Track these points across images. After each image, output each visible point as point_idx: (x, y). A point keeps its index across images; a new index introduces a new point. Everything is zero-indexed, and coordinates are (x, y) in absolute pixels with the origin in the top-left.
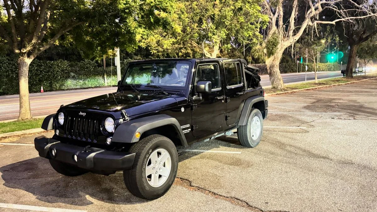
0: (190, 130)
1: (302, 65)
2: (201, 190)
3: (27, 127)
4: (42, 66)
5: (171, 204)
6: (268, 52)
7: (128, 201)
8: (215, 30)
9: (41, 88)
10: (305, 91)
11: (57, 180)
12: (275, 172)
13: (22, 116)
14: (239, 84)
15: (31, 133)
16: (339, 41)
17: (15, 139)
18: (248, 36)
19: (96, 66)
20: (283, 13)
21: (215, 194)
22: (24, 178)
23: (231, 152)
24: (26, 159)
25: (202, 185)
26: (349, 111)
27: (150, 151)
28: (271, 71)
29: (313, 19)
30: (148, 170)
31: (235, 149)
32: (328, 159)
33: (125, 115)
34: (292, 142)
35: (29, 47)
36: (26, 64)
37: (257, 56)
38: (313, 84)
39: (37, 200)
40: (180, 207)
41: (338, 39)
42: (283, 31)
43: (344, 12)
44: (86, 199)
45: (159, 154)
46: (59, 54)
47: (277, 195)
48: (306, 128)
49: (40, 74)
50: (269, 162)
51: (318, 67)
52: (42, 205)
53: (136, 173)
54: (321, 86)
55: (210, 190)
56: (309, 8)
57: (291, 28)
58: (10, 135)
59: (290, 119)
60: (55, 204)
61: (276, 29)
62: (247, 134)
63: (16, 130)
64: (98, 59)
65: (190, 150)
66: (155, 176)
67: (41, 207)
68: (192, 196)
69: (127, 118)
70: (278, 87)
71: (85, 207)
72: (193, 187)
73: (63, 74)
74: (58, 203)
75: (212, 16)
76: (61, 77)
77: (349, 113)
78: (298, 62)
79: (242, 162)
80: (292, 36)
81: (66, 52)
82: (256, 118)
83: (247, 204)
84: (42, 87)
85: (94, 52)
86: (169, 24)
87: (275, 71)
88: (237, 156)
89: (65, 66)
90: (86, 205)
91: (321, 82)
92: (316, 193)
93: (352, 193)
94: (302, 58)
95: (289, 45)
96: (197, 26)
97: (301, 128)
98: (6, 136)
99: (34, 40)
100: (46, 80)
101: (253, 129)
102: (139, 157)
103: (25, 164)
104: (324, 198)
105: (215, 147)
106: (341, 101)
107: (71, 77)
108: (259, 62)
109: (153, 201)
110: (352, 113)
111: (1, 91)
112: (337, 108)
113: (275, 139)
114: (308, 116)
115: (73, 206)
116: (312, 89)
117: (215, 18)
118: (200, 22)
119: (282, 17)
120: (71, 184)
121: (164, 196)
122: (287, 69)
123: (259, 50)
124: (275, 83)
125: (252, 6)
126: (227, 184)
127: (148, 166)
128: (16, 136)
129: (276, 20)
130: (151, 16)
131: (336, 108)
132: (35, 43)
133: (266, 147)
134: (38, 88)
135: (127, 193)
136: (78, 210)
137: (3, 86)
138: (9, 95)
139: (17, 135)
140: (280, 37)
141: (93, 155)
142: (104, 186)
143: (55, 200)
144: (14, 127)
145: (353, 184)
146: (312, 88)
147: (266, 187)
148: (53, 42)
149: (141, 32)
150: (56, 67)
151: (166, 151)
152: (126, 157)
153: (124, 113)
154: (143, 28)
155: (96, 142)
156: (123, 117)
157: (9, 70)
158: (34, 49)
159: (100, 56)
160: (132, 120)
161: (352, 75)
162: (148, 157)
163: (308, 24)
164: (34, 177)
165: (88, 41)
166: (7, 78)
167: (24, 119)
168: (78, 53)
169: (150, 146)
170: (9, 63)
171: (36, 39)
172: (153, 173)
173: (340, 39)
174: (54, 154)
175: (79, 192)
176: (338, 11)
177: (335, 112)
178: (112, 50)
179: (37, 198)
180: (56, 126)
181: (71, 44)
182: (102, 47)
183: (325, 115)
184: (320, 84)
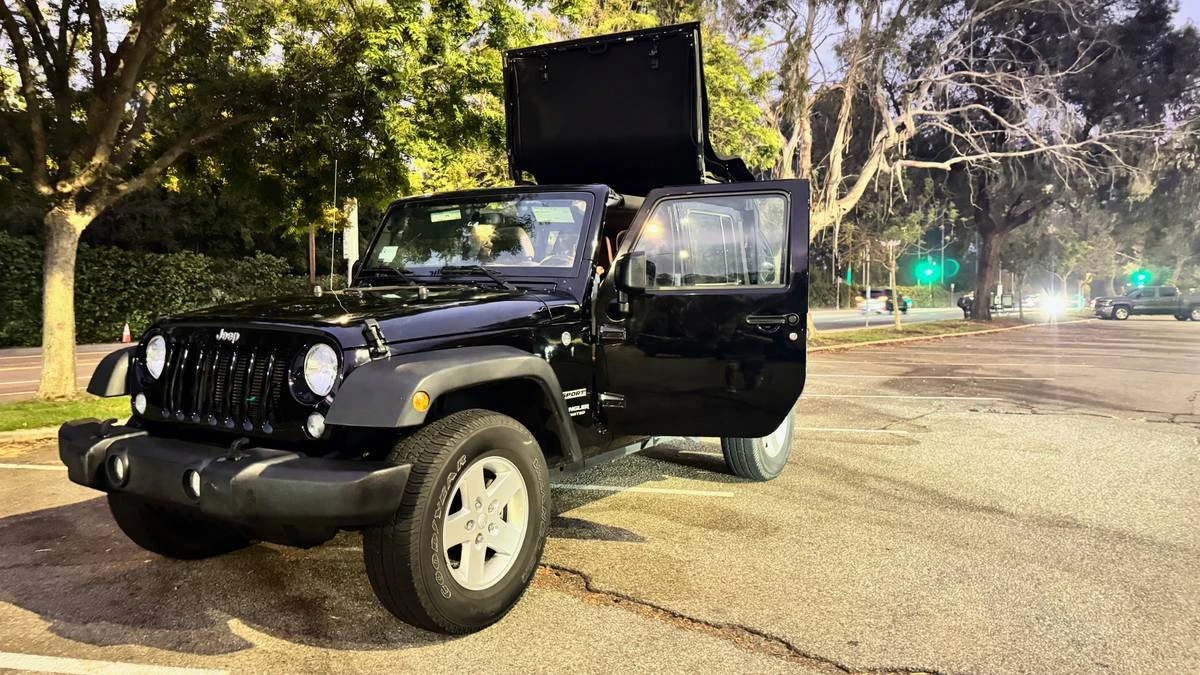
0: (587, 406)
1: (850, 290)
2: (625, 602)
3: (60, 418)
4: (129, 266)
5: (527, 648)
7: (376, 638)
9: (123, 330)
10: (873, 348)
11: (135, 571)
12: (853, 550)
13: (48, 389)
16: (958, 218)
17: (14, 452)
19: (287, 273)
20: (811, 137)
21: (674, 615)
22: (18, 566)
23: (704, 493)
24: (38, 509)
25: (627, 588)
26: (1010, 394)
27: (462, 462)
29: (891, 155)
30: (453, 530)
31: (714, 484)
32: (1001, 512)
33: (376, 337)
34: (880, 468)
35: (82, 178)
36: (69, 229)
38: (890, 332)
39: (51, 635)
40: (561, 658)
41: (954, 212)
42: (811, 184)
43: (974, 137)
44: (230, 631)
45: (489, 475)
46: (184, 235)
47: (880, 617)
48: (906, 432)
49: (125, 290)
50: (827, 520)
52: (65, 654)
53: (410, 535)
54: (914, 338)
55: (654, 604)
56: (882, 124)
57: (833, 178)
59: (854, 410)
60: (113, 649)
63: (23, 427)
64: (294, 233)
66: (473, 552)
67: (59, 659)
68: (598, 621)
69: (382, 349)
71: (224, 659)
72: (598, 592)
73: (192, 292)
74: (127, 646)
76: (184, 302)
77: (1013, 398)
78: (840, 280)
79: (743, 520)
80: (836, 200)
81: (204, 231)
83: (789, 646)
84: (127, 328)
85: (282, 210)
88: (725, 505)
89: (198, 270)
90: (226, 652)
91: (910, 329)
92: (1001, 612)
94: (850, 269)
95: (828, 222)
97: (891, 432)
99: (98, 155)
100: (142, 307)
102: (422, 478)
103: (31, 522)
104: (1036, 628)
106: (980, 372)
107: (214, 300)
109: (465, 639)
110: (1022, 400)
111: (3, 334)
112: (977, 387)
113: (827, 459)
114: (899, 403)
115: (177, 655)
116: (892, 344)
119: (810, 147)
120: (181, 582)
121: (503, 621)
122: (812, 298)
126: (708, 583)
127: (450, 513)
128: (20, 443)
129: (792, 154)
130: (455, 107)
131: (973, 386)
132: (101, 165)
133: (807, 481)
134: (116, 329)
135: (374, 613)
136: (194, 669)
137: (12, 319)
138: (28, 346)
139: (23, 440)
141: (255, 470)
142: (292, 591)
143: (117, 636)
144: (16, 417)
145: (1106, 585)
146: (889, 341)
147: (837, 594)
148: (158, 170)
149: (426, 152)
150: (173, 271)
151: (511, 468)
152: (377, 476)
153: (374, 329)
154: (430, 141)
155: (270, 430)
156: (370, 343)
157: (32, 274)
158: (98, 183)
159: (301, 224)
160: (400, 356)
161: (989, 313)
162: (453, 483)
163: (877, 169)
164: (54, 561)
165: (267, 178)
166: (23, 299)
167: (54, 396)
168: (235, 234)
169: (460, 445)
170: (32, 256)
171: (106, 152)
172: (468, 541)
173: (962, 214)
174: (120, 471)
175: (205, 609)
176: (957, 136)
177: (975, 394)
178: (336, 210)
179: (51, 629)
180: (137, 382)
181: (216, 187)
182: (307, 200)
183: (948, 402)
184: (909, 333)
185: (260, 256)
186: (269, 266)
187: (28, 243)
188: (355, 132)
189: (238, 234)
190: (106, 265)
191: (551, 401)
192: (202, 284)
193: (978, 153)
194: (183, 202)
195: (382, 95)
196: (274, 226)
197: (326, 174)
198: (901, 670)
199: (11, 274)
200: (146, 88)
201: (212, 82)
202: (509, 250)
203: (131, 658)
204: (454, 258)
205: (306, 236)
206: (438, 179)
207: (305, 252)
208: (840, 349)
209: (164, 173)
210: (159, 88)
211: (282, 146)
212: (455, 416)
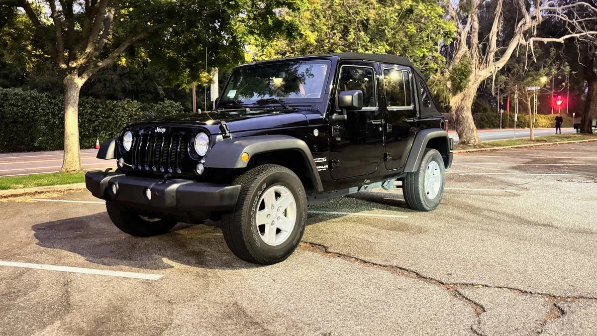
0: (327, 166)
1: (508, 117)
2: (343, 257)
3: (74, 180)
4: (98, 107)
5: (295, 271)
6: (453, 85)
7: (228, 265)
8: (368, 44)
9: (96, 142)
10: (513, 149)
11: (119, 240)
12: (464, 240)
13: (67, 166)
14: (407, 105)
15: (80, 188)
16: (570, 71)
17: (56, 195)
18: (421, 55)
19: (181, 111)
20: (478, 25)
21: (365, 262)
22: (67, 238)
23: (392, 216)
25: (345, 252)
27: (264, 186)
28: (458, 116)
29: (527, 34)
30: (261, 218)
31: (399, 212)
32: (552, 226)
33: (226, 129)
34: (493, 207)
35: (81, 59)
36: (75, 86)
37: (436, 92)
38: (527, 140)
39: (87, 262)
41: (568, 68)
42: (478, 53)
43: (580, 23)
44: (163, 262)
45: (278, 195)
46: (126, 90)
47: (467, 265)
48: (514, 191)
49: (96, 120)
50: (455, 228)
51: (534, 121)
52: (94, 268)
53: (241, 217)
54: (541, 144)
55: (357, 257)
56: (522, 17)
57: (491, 49)
58: (49, 190)
59: (489, 180)
60: (114, 267)
61: (467, 49)
62: (418, 187)
63: (58, 184)
64: (185, 87)
65: (327, 213)
66: (270, 228)
67: (92, 269)
68: (329, 263)
69: (228, 135)
70: (470, 142)
71: (162, 271)
72: (331, 253)
73: (131, 121)
74: (119, 266)
75: (365, 22)
77: (586, 174)
78: (502, 111)
79: (410, 227)
80: (493, 62)
81: (137, 88)
82: (433, 165)
83: (417, 274)
84: (98, 141)
85: (179, 75)
86: (297, 29)
87: (464, 116)
88: (402, 221)
89: (134, 109)
90: (162, 269)
91: (539, 139)
92: (531, 265)
93: (592, 267)
94: (508, 103)
95: (488, 75)
96: (340, 38)
97: (506, 190)
98: (42, 190)
99: (88, 47)
100: (105, 129)
101: (429, 182)
102: (246, 193)
103: (69, 222)
104: (545, 272)
105: (367, 210)
106: (573, 161)
108: (440, 101)
109: (267, 267)
110: (591, 176)
111: (36, 144)
112: (567, 169)
113: (465, 202)
114: (518, 177)
116: (526, 147)
117: (370, 24)
118: (345, 32)
119: (477, 31)
120: (140, 245)
122: (484, 122)
123: (440, 83)
124: (465, 136)
125: (429, 8)
126: (384, 251)
127: (259, 210)
128: (57, 191)
129: (466, 35)
130: (268, 16)
131: (564, 169)
132: (90, 52)
133: (450, 212)
134: (92, 141)
137: (40, 136)
138: (48, 150)
139: (58, 190)
140: (474, 62)
141: (175, 187)
142: (191, 248)
143: (115, 262)
144: (54, 180)
146: (525, 145)
147: (448, 256)
148: (117, 54)
149: (253, 41)
150: (121, 110)
151: (288, 192)
152: (226, 189)
153: (224, 126)
154: (255, 36)
155: (180, 172)
156: (223, 131)
157: (49, 112)
158: (88, 62)
159: (189, 83)
160: (236, 138)
161: (591, 130)
162: (261, 196)
163: (518, 43)
164: (83, 237)
165: (171, 59)
166: (46, 126)
167: (70, 170)
168: (154, 90)
169: (264, 179)
170: (49, 102)
171: (93, 46)
172: (268, 223)
173: (572, 69)
174: (115, 191)
175: (152, 254)
176: (569, 22)
177: (564, 173)
178: (206, 74)
179: (87, 260)
180: (119, 153)
181: (145, 63)
182: (192, 69)
183: (545, 177)
184: (538, 141)
185: (166, 101)
186: (172, 107)
187: (47, 95)
188: (216, 32)
189: (156, 89)
190: (86, 107)
191: (307, 161)
192: (136, 117)
193: (581, 32)
194: (125, 72)
195: (230, 11)
196: (175, 83)
197: (202, 55)
198: (470, 284)
199: (39, 113)
200: (109, 11)
201: (143, 7)
202: (294, 92)
203: (122, 270)
204: (265, 96)
205: (191, 90)
206: (261, 56)
207: (190, 99)
208: (493, 150)
209: (119, 56)
210: (116, 11)
211: (178, 40)
212: (261, 166)
